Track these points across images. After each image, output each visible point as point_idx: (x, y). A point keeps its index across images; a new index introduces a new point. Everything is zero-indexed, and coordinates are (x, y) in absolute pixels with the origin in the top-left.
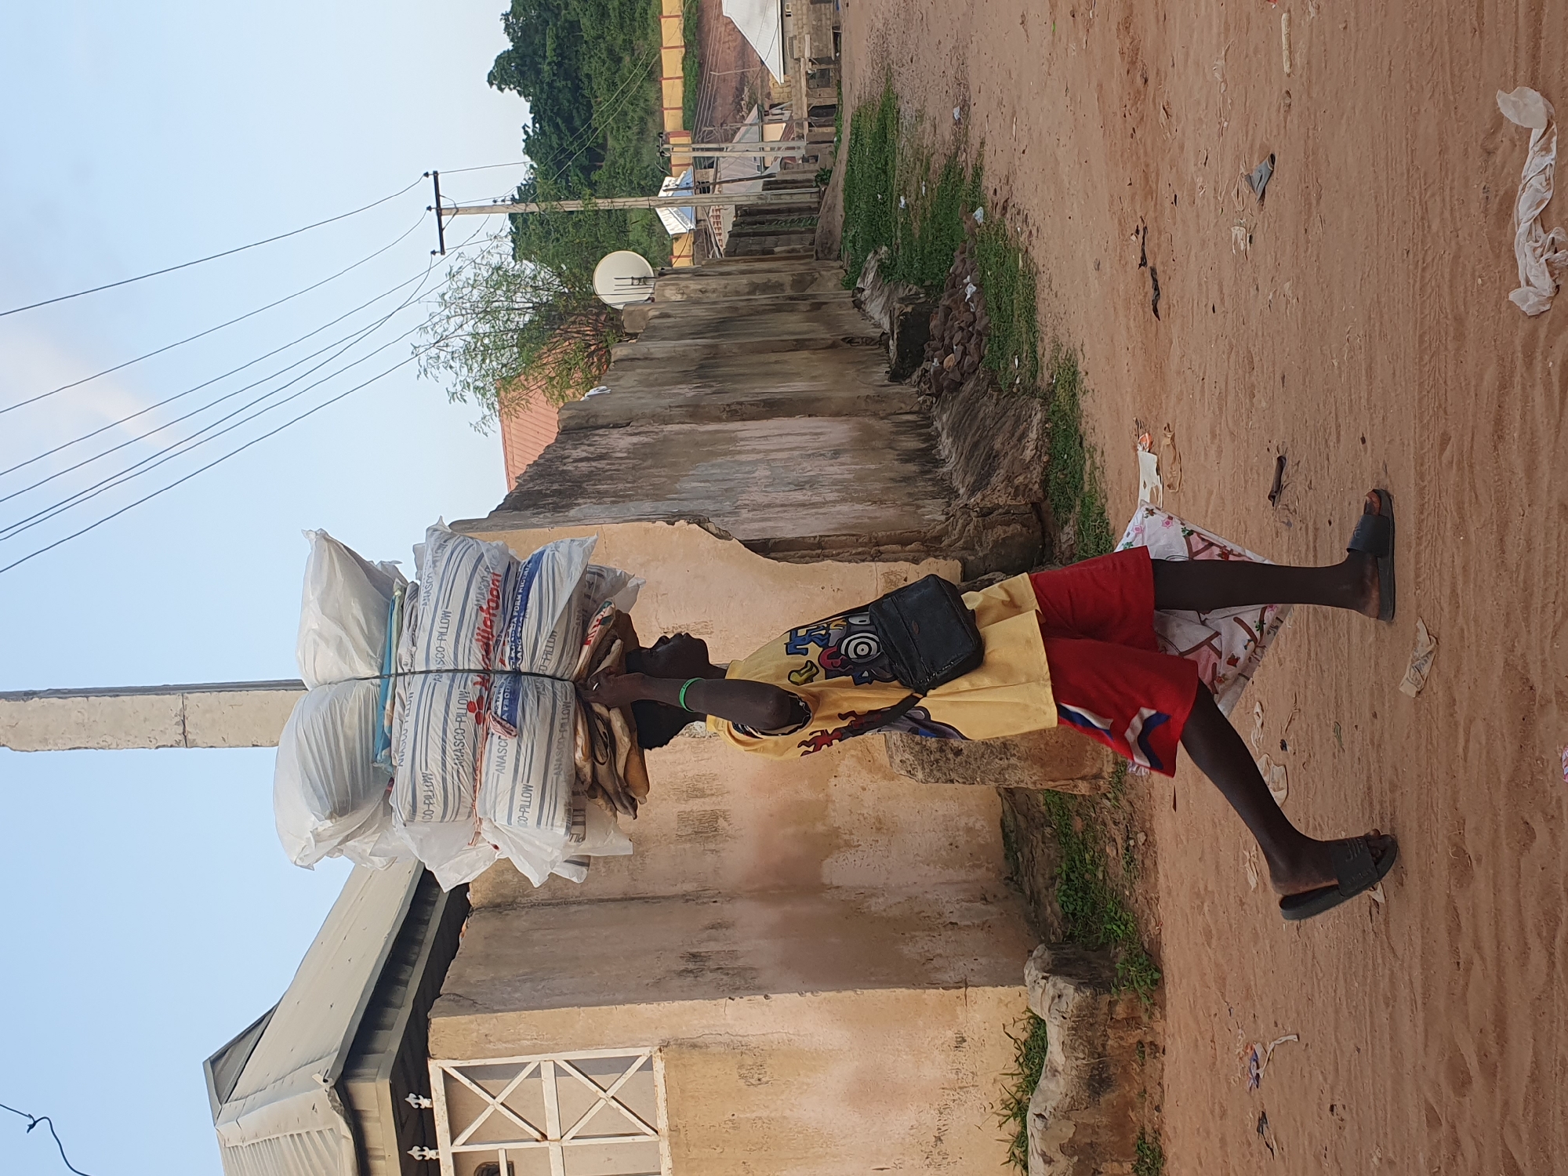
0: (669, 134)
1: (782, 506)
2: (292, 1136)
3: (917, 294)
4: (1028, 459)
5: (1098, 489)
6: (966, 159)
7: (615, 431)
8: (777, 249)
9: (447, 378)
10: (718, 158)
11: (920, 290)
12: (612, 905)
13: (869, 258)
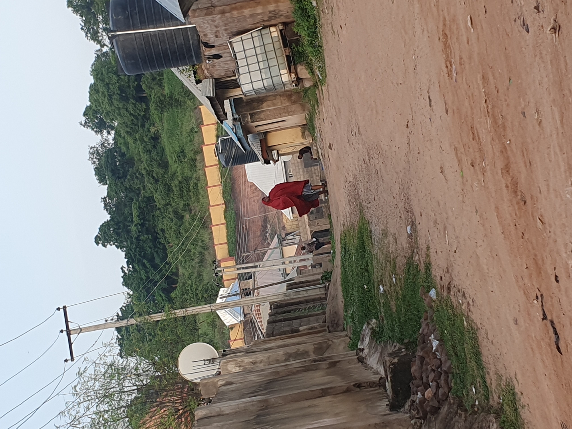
0: (220, 261)
3: (400, 349)
6: (419, 259)
8: (301, 328)
10: (254, 272)
11: (403, 347)
13: (364, 328)
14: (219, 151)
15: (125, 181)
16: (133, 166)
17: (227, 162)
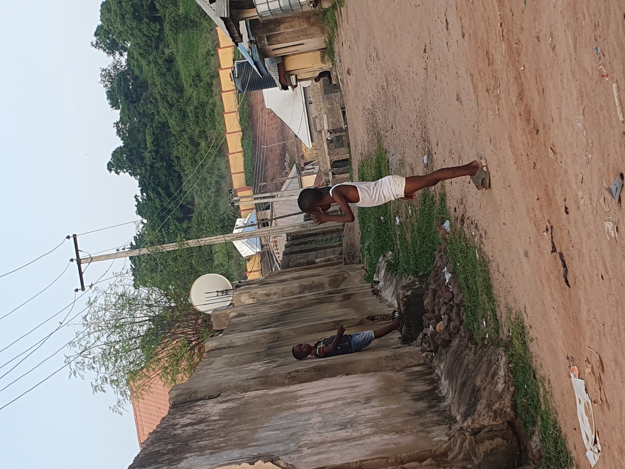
0: (236, 190)
1: (331, 442)
3: (414, 282)
4: (500, 390)
5: (550, 407)
7: (209, 401)
8: (317, 260)
10: (272, 203)
11: (416, 279)
13: (380, 260)
14: (236, 75)
15: (138, 105)
16: (147, 91)
17: (243, 87)
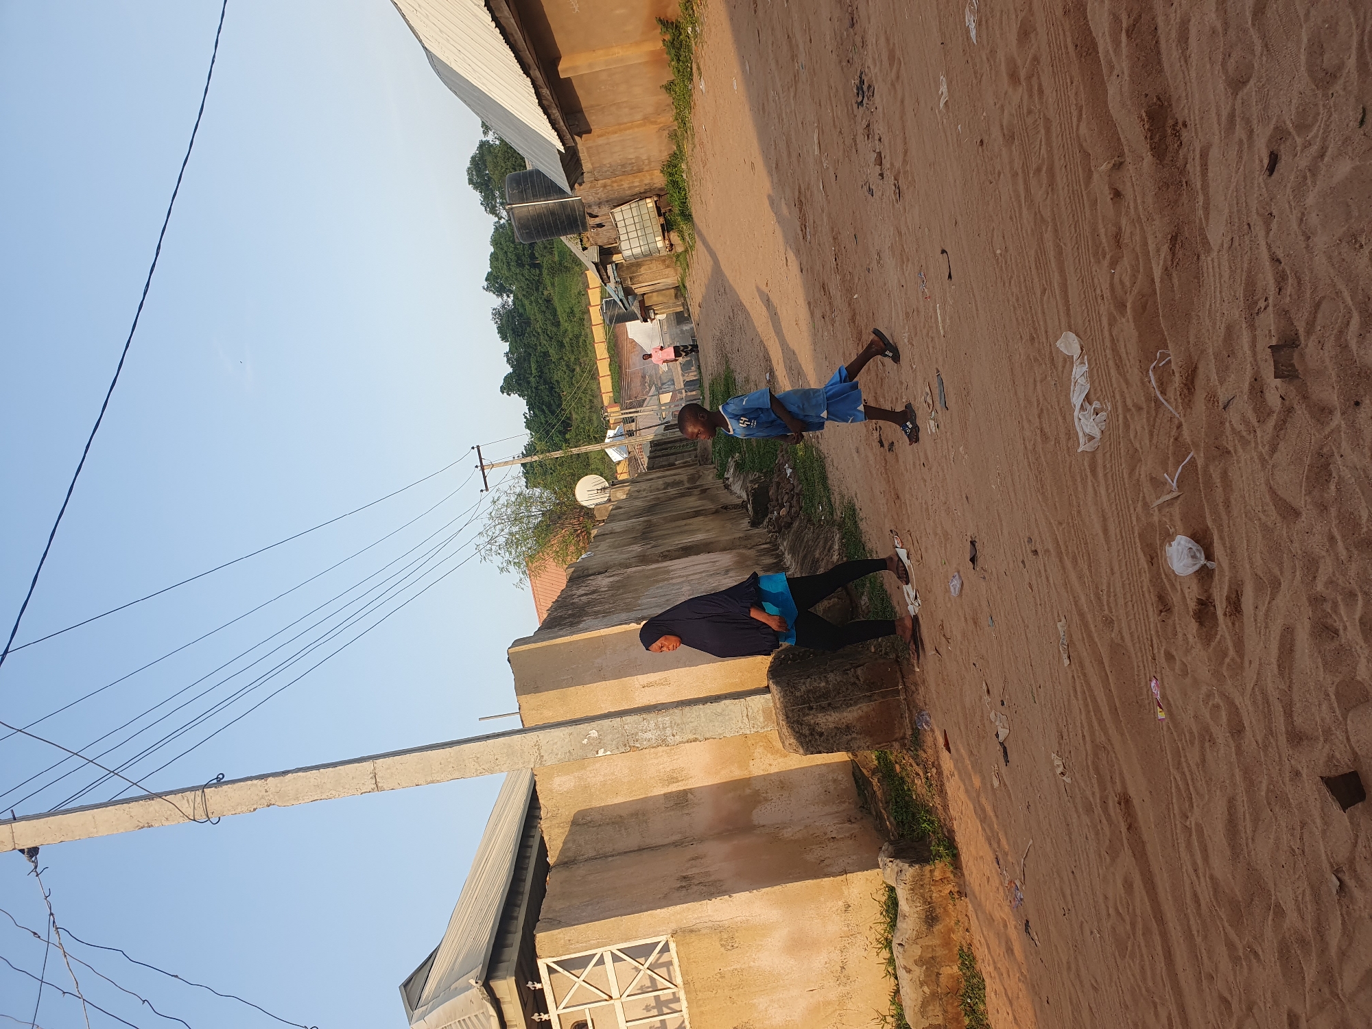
0: (606, 407)
2: (459, 1021)
3: (759, 477)
7: (599, 576)
9: (498, 560)
10: (636, 417)
12: (632, 854)
14: (604, 311)
16: (530, 325)
17: (611, 321)
